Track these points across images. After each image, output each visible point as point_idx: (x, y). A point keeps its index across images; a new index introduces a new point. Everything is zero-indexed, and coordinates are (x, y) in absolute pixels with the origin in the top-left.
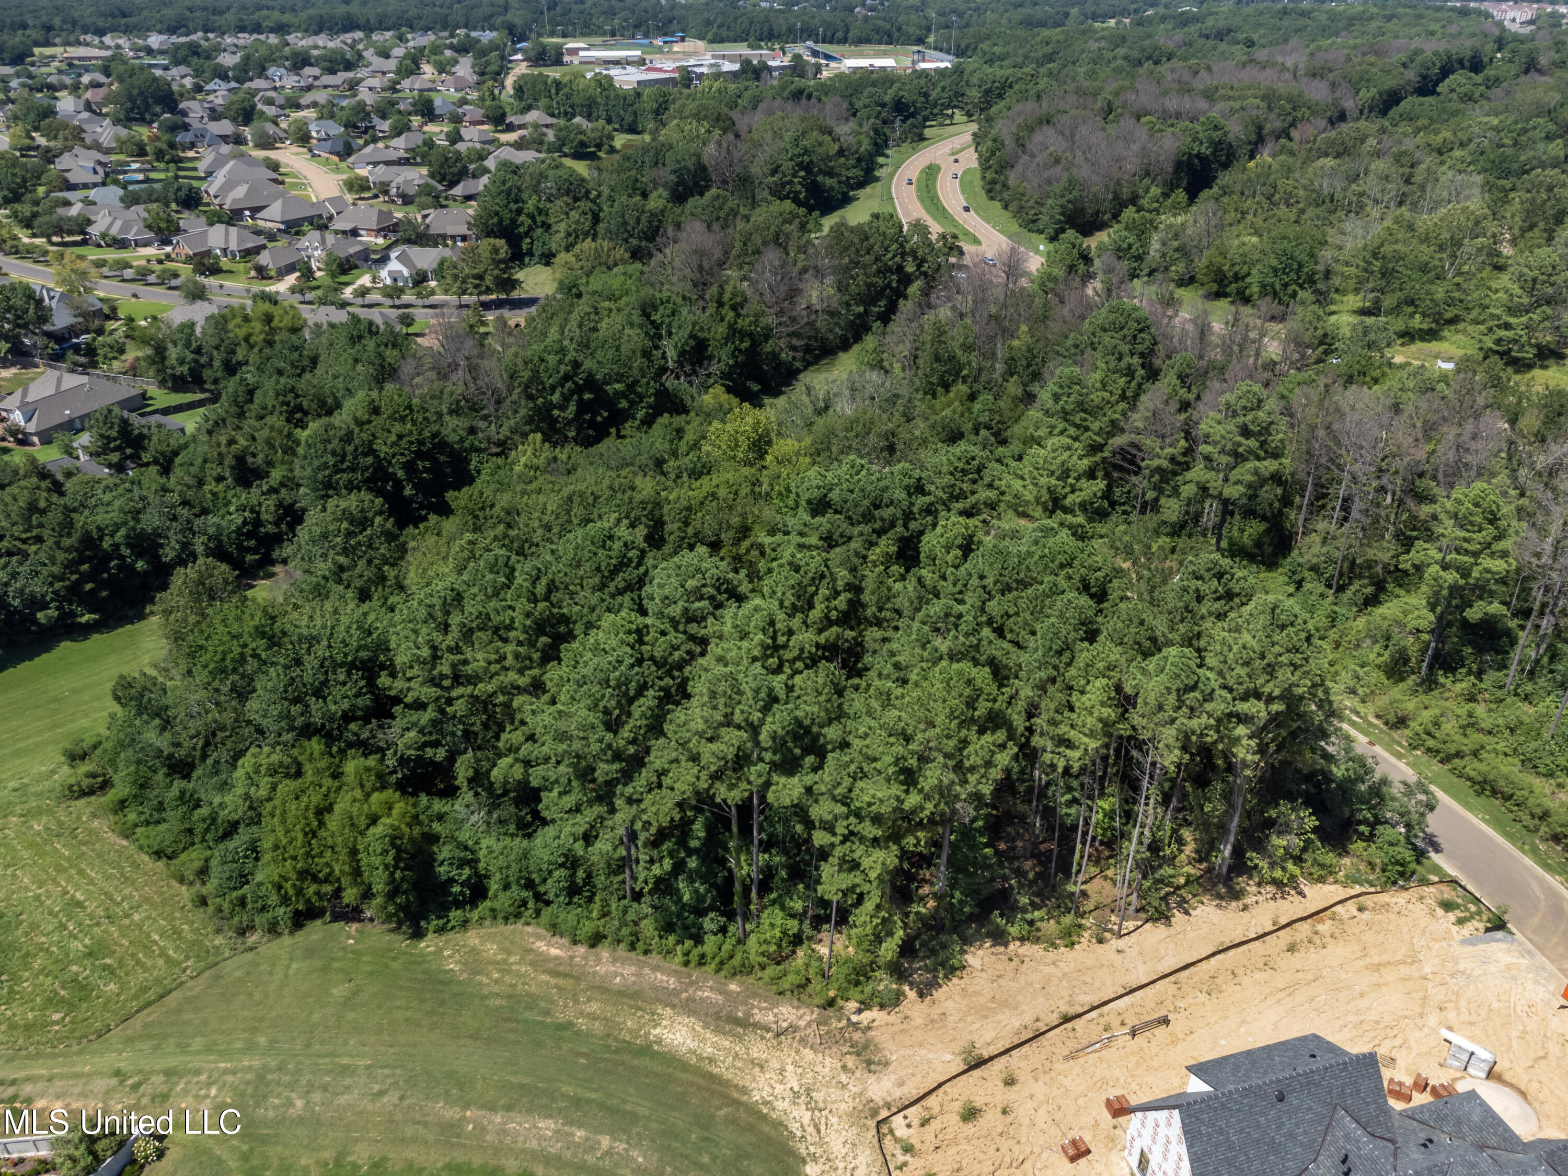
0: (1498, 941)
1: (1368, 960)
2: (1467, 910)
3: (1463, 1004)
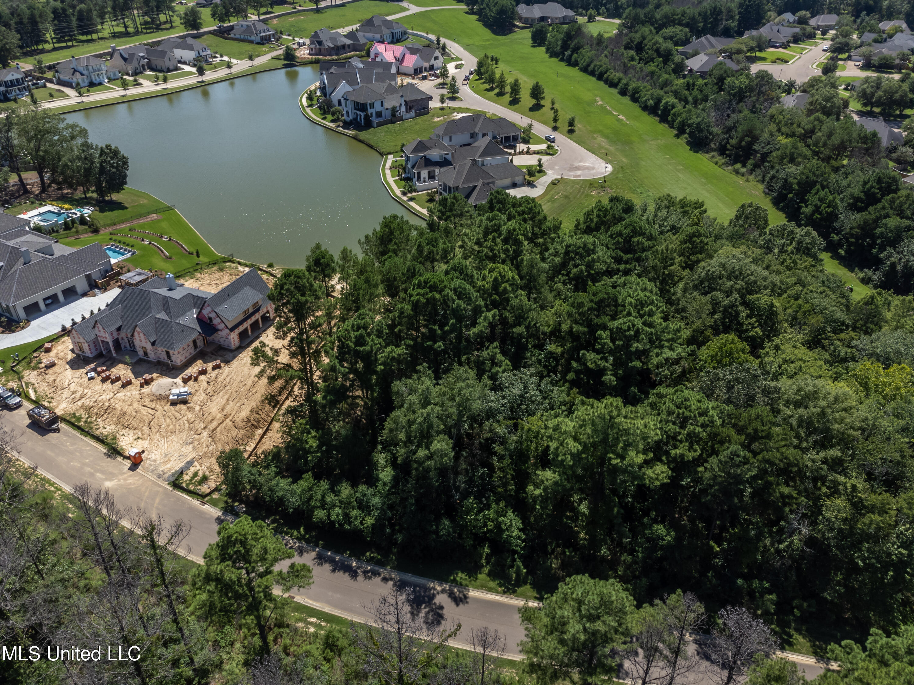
0: (175, 473)
1: (231, 418)
2: (194, 484)
3: (187, 425)
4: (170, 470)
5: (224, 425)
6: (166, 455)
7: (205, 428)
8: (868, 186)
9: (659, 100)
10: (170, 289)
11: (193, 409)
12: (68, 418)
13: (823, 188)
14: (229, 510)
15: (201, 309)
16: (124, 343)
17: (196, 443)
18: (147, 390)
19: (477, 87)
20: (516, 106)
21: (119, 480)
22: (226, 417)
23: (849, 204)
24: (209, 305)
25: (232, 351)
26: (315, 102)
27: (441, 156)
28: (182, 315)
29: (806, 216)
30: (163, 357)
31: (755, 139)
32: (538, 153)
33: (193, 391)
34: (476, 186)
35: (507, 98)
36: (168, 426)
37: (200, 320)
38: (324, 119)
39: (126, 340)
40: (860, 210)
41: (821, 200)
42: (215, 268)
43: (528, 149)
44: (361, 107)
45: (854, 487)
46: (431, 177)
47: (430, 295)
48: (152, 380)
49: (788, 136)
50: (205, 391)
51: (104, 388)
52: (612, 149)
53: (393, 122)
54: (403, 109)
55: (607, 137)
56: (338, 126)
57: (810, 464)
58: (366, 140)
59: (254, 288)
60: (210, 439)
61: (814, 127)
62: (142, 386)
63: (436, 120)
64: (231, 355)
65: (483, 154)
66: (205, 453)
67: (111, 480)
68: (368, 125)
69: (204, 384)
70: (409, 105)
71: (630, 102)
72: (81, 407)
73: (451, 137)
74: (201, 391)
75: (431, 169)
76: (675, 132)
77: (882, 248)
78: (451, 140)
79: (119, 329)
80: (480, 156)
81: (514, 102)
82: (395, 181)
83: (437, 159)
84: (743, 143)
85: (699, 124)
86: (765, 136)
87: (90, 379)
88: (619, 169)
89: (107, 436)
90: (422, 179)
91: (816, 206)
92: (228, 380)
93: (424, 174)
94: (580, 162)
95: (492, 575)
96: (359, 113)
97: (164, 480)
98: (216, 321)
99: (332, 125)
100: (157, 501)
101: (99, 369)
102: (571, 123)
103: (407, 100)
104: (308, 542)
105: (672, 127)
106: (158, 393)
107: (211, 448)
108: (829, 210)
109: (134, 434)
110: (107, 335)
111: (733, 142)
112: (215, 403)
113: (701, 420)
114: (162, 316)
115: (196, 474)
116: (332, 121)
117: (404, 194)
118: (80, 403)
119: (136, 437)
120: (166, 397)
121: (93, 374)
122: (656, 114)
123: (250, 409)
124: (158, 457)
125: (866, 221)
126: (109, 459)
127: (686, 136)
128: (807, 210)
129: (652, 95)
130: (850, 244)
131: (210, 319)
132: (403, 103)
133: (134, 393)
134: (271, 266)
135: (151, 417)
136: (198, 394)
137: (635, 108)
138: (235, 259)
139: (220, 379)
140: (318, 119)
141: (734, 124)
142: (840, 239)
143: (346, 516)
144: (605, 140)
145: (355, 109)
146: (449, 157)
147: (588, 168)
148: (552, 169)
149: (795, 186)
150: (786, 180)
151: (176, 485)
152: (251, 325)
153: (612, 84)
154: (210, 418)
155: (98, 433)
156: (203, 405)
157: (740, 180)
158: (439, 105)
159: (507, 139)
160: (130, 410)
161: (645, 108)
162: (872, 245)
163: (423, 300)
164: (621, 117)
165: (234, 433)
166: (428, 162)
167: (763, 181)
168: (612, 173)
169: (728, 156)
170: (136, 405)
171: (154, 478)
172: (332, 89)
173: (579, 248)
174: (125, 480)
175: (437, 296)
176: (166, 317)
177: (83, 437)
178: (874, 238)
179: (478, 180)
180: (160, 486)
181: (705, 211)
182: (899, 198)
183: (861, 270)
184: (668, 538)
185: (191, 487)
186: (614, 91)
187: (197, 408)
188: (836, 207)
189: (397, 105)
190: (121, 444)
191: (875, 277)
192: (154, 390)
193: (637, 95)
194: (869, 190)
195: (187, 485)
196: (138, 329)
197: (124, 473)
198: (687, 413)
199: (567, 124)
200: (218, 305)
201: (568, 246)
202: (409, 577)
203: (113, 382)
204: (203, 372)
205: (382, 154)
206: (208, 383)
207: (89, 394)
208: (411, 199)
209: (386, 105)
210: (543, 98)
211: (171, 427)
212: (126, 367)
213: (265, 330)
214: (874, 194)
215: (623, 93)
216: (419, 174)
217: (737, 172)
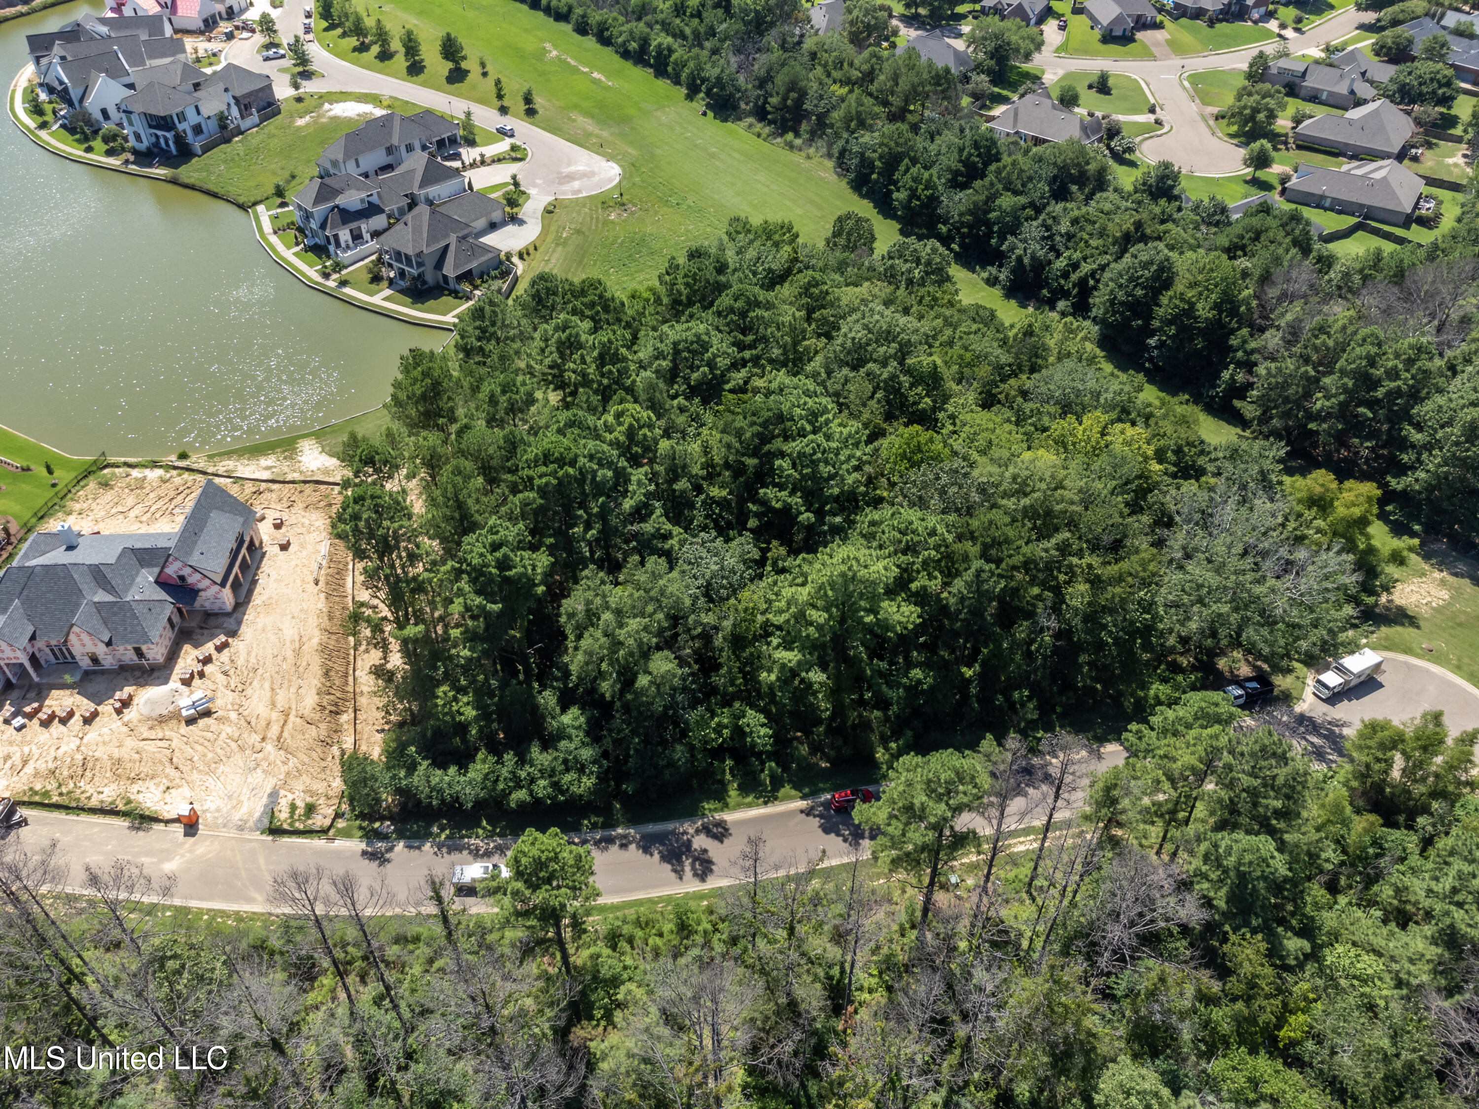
0: (262, 816)
1: (293, 712)
2: (299, 820)
3: (233, 745)
4: (250, 814)
5: (290, 725)
6: (230, 797)
7: (263, 739)
8: (965, 153)
9: (645, 42)
10: (70, 548)
11: (228, 719)
12: (26, 799)
13: (914, 161)
14: (371, 835)
15: (163, 567)
16: (46, 656)
17: (265, 764)
18: (130, 714)
19: (335, 44)
20: (422, 76)
21: (183, 856)
22: (286, 714)
23: (949, 181)
24: (176, 559)
25: (229, 615)
26: (49, 118)
27: (362, 201)
28: (131, 584)
29: (901, 203)
30: (130, 656)
31: (803, 94)
32: (498, 160)
33: (209, 693)
34: (447, 247)
35: (400, 62)
36: (204, 755)
37: (162, 583)
38: (89, 150)
39: (47, 650)
40: (964, 186)
41: (914, 180)
42: (92, 484)
43: (482, 156)
44: (163, 123)
45: (1090, 566)
46: (357, 237)
47: (561, 473)
48: (131, 697)
49: (843, 83)
50: (227, 686)
51: (55, 735)
52: (605, 134)
53: (228, 141)
54: (235, 112)
55: (592, 116)
56: (127, 162)
57: (1044, 554)
58: (198, 184)
59: (221, 509)
60: (282, 752)
61: (873, 69)
62: (119, 712)
63: (300, 122)
64: (232, 620)
65: (424, 184)
66: (288, 774)
67: (169, 859)
68: (185, 153)
69: (221, 678)
70: (244, 105)
71: (598, 46)
72: (36, 774)
73: (357, 161)
74: (222, 689)
75: (354, 225)
76: (684, 91)
77: (1002, 239)
78: (358, 166)
79: (33, 638)
80: (421, 186)
81: (415, 69)
82: (295, 254)
83: (358, 206)
84: (789, 102)
85: (719, 78)
86: (813, 87)
87: (19, 729)
88: (631, 168)
89: (112, 803)
90: (343, 245)
91: (910, 189)
92: (253, 660)
93: (345, 235)
94: (569, 164)
95: (744, 789)
96: (159, 133)
97: (251, 830)
98: (193, 579)
99: (114, 162)
100: (262, 861)
101: (28, 709)
102: (528, 99)
103: (238, 94)
104: (502, 835)
105: (677, 82)
106: (155, 714)
107: (291, 764)
108: (928, 193)
109: (157, 785)
110: (19, 654)
111: (774, 100)
112: (255, 698)
113: (931, 541)
114: (101, 596)
115: (293, 807)
116: (110, 153)
117: (326, 276)
118: (29, 770)
119: (162, 788)
120: (175, 715)
121: (19, 721)
122: (647, 64)
123: (314, 691)
124: (219, 803)
125: (975, 204)
126: (141, 833)
127: (702, 95)
128: (900, 196)
129: (631, 32)
130: (963, 236)
131: (182, 578)
132: (232, 102)
133: (114, 726)
134: (183, 456)
135: (168, 752)
136: (219, 694)
137: (608, 54)
138: (112, 460)
139: (240, 662)
140: (78, 152)
141: (768, 72)
142: (950, 230)
143: (556, 785)
144: (590, 121)
145: (151, 126)
146: (375, 199)
147: (584, 175)
148: (535, 185)
149: (878, 163)
150: (862, 154)
151: (275, 831)
152: (240, 567)
153: (561, 16)
154: (263, 724)
155: (94, 803)
156: (238, 708)
157: (797, 158)
158: (291, 92)
159: (441, 144)
160: (125, 753)
161: (625, 54)
162: (989, 235)
163: (554, 482)
164: (596, 75)
165: (312, 731)
166: (347, 216)
167: (830, 156)
168: (623, 177)
169: (770, 123)
170: (130, 743)
171: (234, 834)
172: (80, 91)
173: (692, 343)
174: (190, 851)
175: (571, 471)
176: (109, 598)
177: (75, 818)
178: (989, 224)
179: (447, 236)
180: (250, 841)
181: (797, 236)
182: (1005, 167)
183: (983, 268)
184: (930, 680)
185: (299, 826)
186: (567, 28)
187: (233, 715)
188: (935, 188)
189: (224, 107)
190: (148, 805)
191: (1002, 277)
192: (145, 711)
193: (607, 34)
194: (968, 158)
195: (291, 824)
196: (75, 629)
197: (183, 844)
198: (916, 539)
199: (522, 103)
200: (189, 553)
201: (675, 344)
202: (652, 828)
203: (64, 721)
204: (207, 660)
205: (242, 207)
206: (225, 673)
207: (36, 752)
208: (343, 283)
209: (207, 110)
210: (464, 58)
211: (210, 755)
212: (68, 692)
213: (258, 568)
214: (974, 164)
215: (582, 29)
216: (336, 237)
217: (791, 146)
